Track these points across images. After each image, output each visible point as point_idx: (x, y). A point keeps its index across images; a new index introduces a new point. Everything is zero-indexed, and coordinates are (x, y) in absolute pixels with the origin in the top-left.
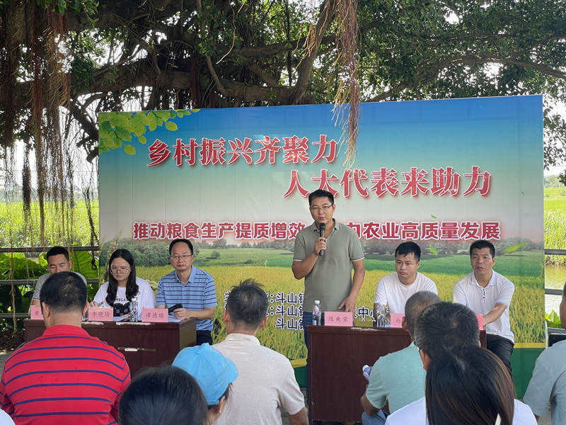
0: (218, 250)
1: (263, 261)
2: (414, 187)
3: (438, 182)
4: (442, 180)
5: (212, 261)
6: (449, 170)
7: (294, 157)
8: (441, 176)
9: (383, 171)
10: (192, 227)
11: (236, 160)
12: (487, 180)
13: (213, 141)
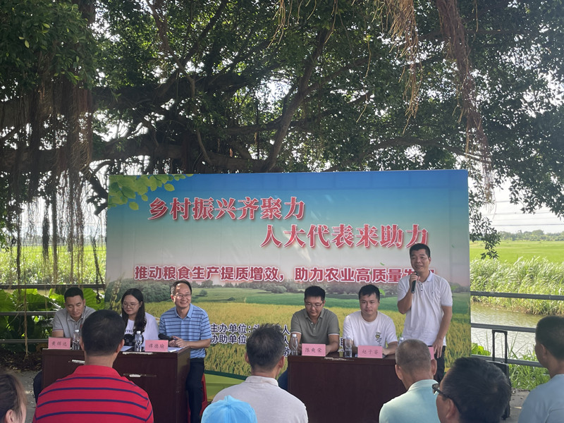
0: (205, 289)
1: (243, 298)
2: (366, 241)
3: (386, 236)
4: (389, 234)
5: (200, 298)
6: (395, 227)
7: (270, 214)
8: (389, 232)
9: (342, 227)
10: (184, 271)
11: (222, 216)
12: (424, 236)
13: (204, 200)
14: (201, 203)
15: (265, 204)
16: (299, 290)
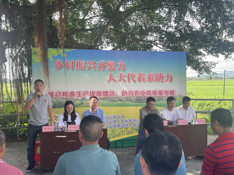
0: (83, 101)
1: (100, 104)
2: (150, 79)
6: (160, 74)
7: (111, 68)
8: (158, 76)
9: (140, 74)
10: (72, 93)
11: (89, 68)
12: (171, 77)
14: (80, 62)
15: (108, 64)
16: (124, 100)
